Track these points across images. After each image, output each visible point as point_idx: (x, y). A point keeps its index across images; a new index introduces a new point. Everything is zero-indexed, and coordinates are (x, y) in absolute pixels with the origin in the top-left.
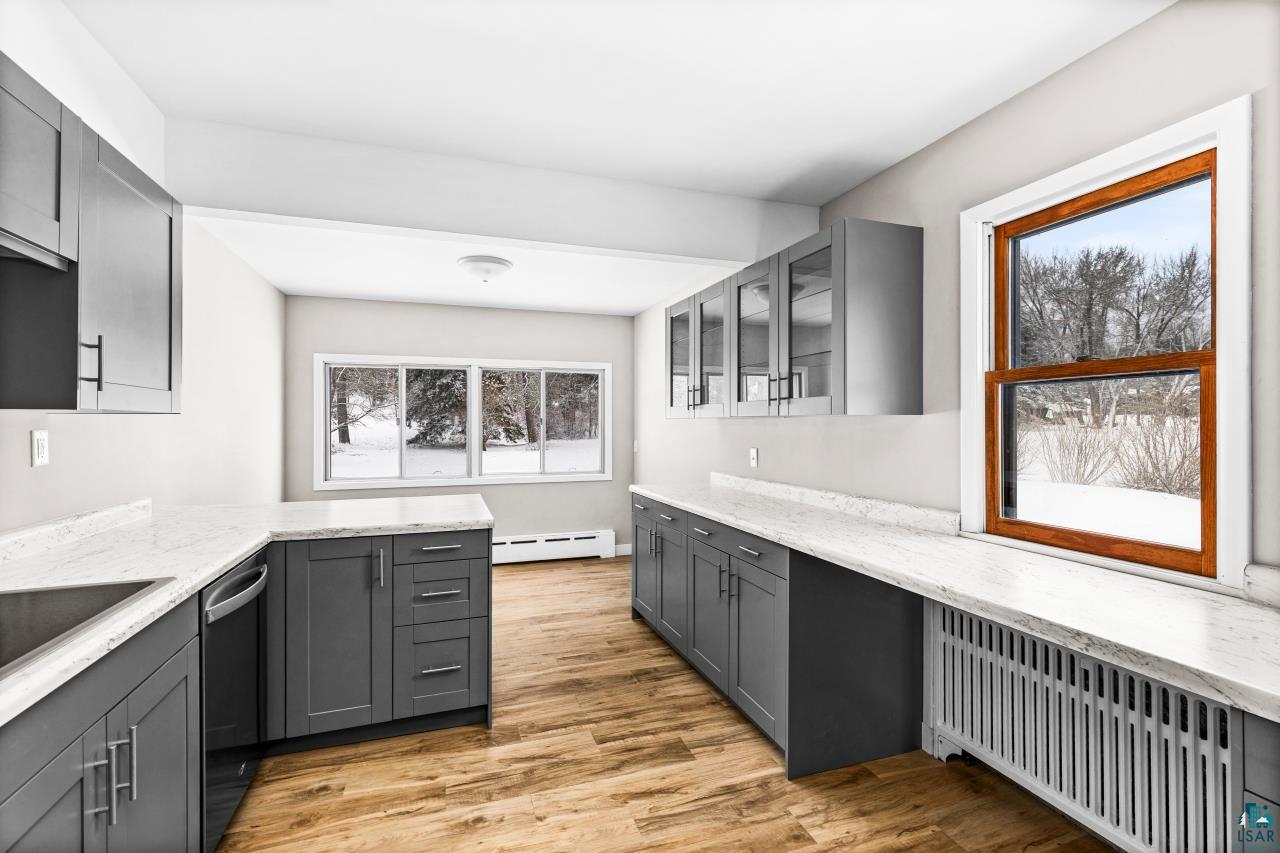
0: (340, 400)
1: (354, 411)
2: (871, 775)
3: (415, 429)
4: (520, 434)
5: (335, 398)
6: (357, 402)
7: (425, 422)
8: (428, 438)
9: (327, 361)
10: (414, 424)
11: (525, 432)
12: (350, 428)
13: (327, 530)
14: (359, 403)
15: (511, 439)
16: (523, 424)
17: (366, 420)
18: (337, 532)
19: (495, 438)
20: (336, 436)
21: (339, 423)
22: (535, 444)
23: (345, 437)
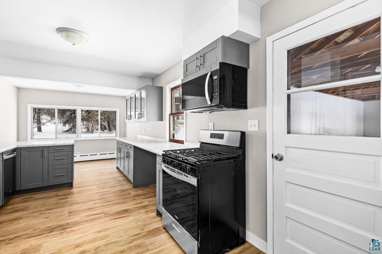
0: (37, 117)
1: (43, 121)
2: (149, 186)
3: (67, 127)
4: (105, 128)
5: (36, 116)
6: (44, 118)
7: (71, 125)
8: (72, 130)
9: (32, 106)
10: (67, 125)
11: (108, 128)
12: (42, 127)
13: (31, 145)
14: (45, 118)
15: (102, 130)
16: (107, 126)
17: (48, 124)
18: (34, 145)
19: (97, 130)
20: (36, 129)
21: (37, 125)
22: (111, 132)
23: (40, 130)
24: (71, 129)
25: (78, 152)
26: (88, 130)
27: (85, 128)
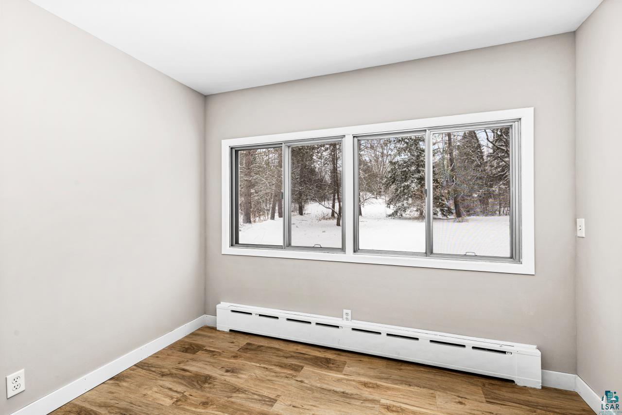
3: (391, 210)
4: (450, 212)
7: (397, 205)
11: (454, 211)
15: (445, 215)
16: (453, 207)
22: (460, 219)
24: (396, 212)
25: (345, 311)
26: (421, 213)
27: (417, 211)
